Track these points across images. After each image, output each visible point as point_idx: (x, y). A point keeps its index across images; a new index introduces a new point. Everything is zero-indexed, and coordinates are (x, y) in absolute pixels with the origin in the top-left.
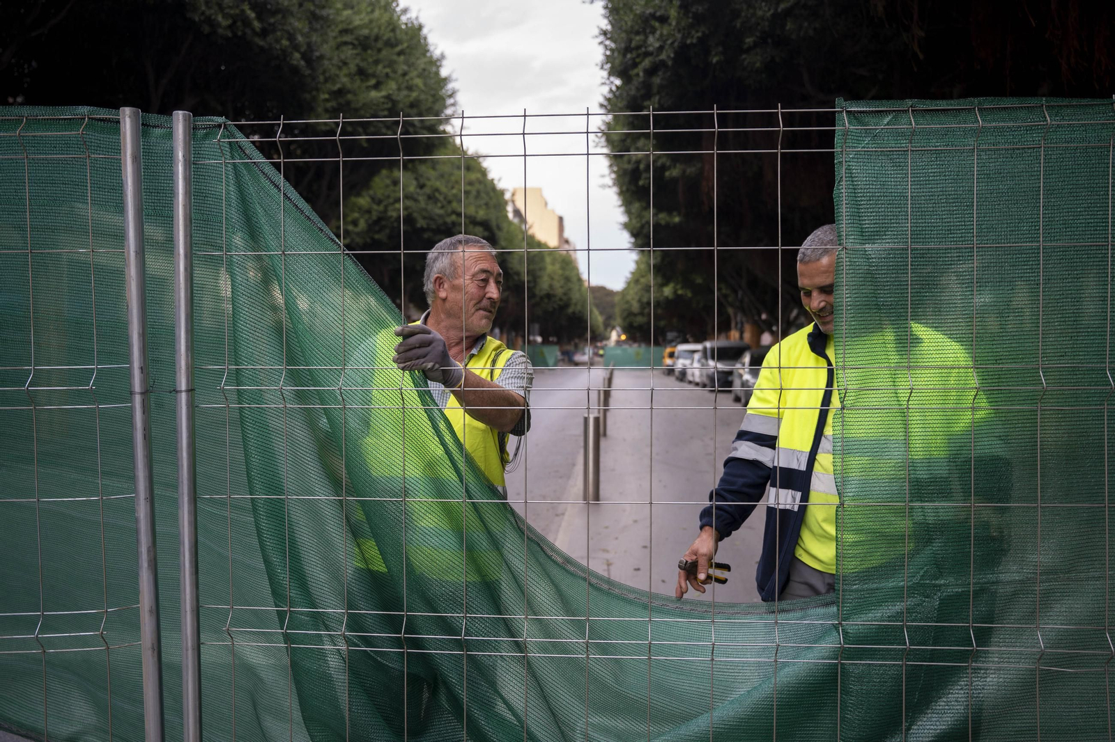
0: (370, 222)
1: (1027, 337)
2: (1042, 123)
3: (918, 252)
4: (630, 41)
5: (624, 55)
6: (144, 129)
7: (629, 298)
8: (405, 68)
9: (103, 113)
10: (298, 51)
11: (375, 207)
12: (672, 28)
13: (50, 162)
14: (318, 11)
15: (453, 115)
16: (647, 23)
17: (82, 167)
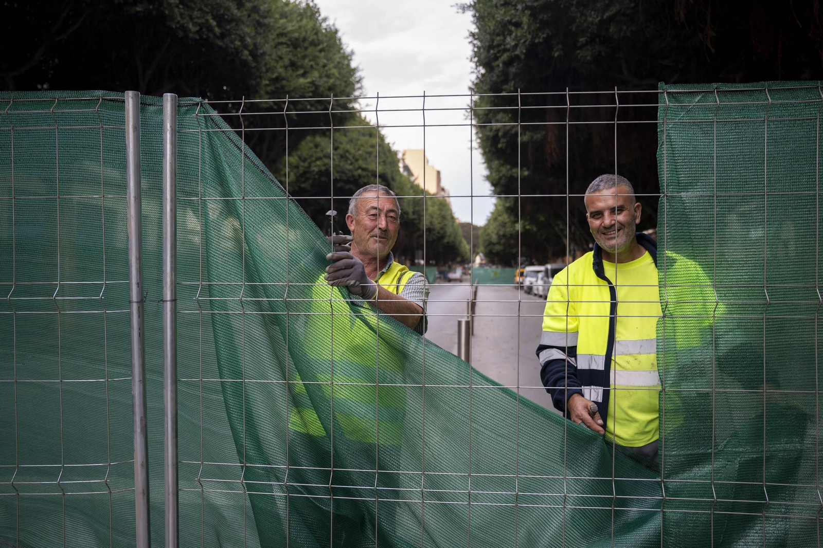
0: (298, 175)
1: (806, 263)
2: (817, 100)
3: (722, 198)
4: (493, 40)
5: (488, 51)
6: (142, 107)
7: (489, 231)
8: (325, 61)
9: (113, 95)
10: (247, 49)
11: (302, 164)
12: (524, 31)
13: (74, 131)
14: (261, 20)
15: (360, 96)
16: (505, 28)
17: (96, 135)
